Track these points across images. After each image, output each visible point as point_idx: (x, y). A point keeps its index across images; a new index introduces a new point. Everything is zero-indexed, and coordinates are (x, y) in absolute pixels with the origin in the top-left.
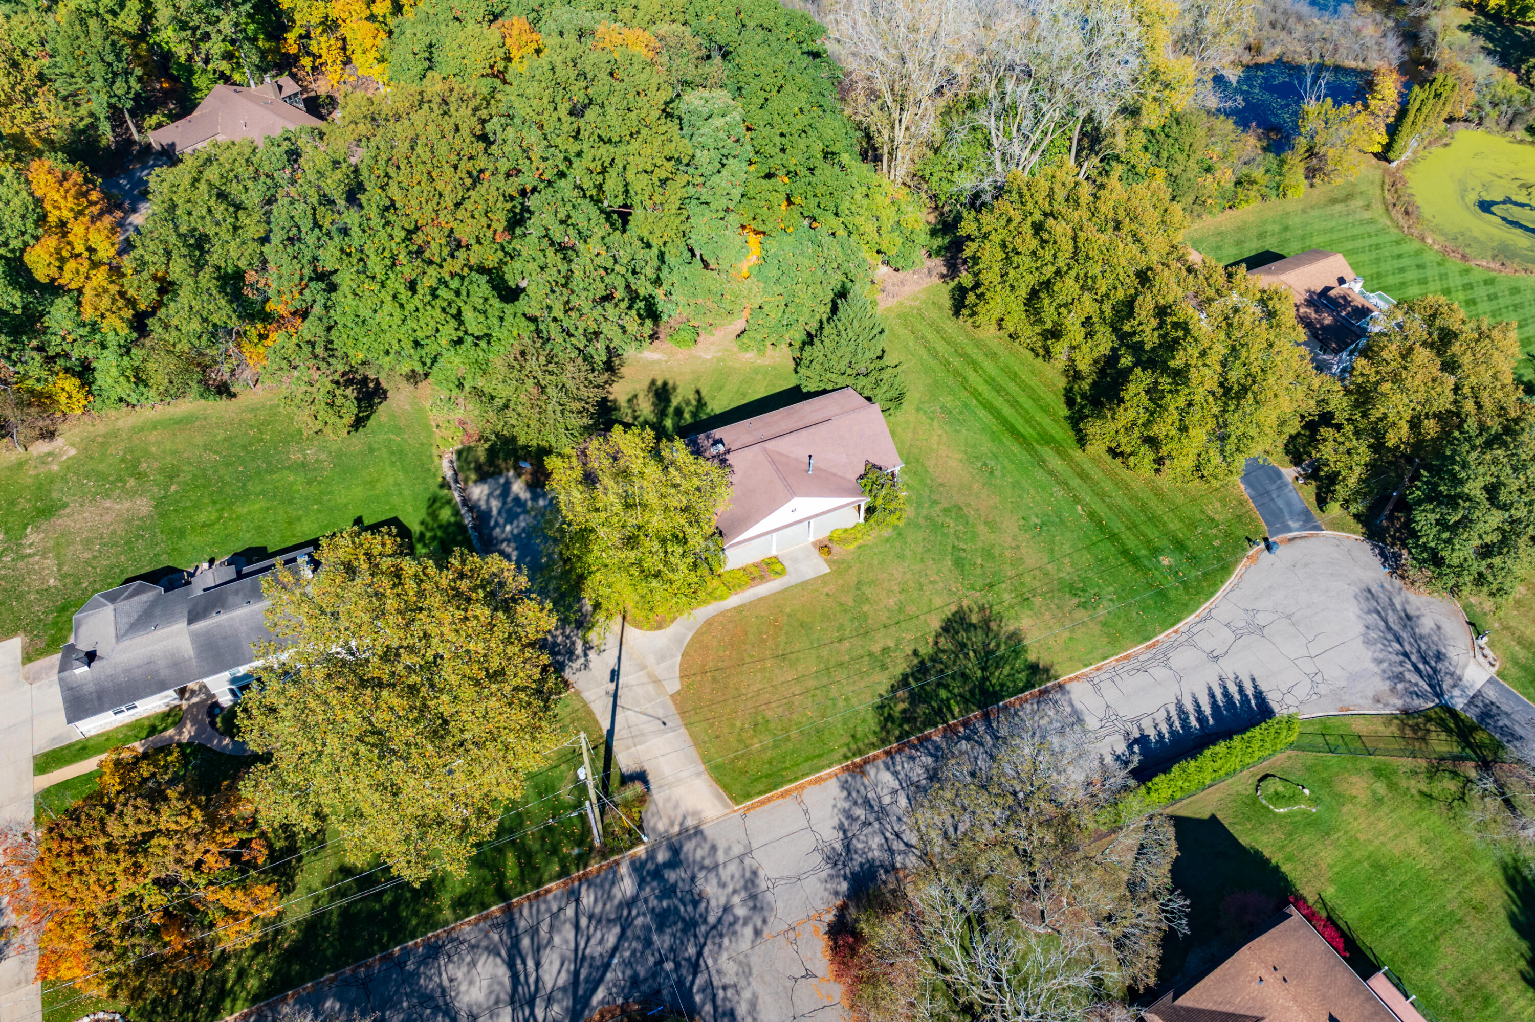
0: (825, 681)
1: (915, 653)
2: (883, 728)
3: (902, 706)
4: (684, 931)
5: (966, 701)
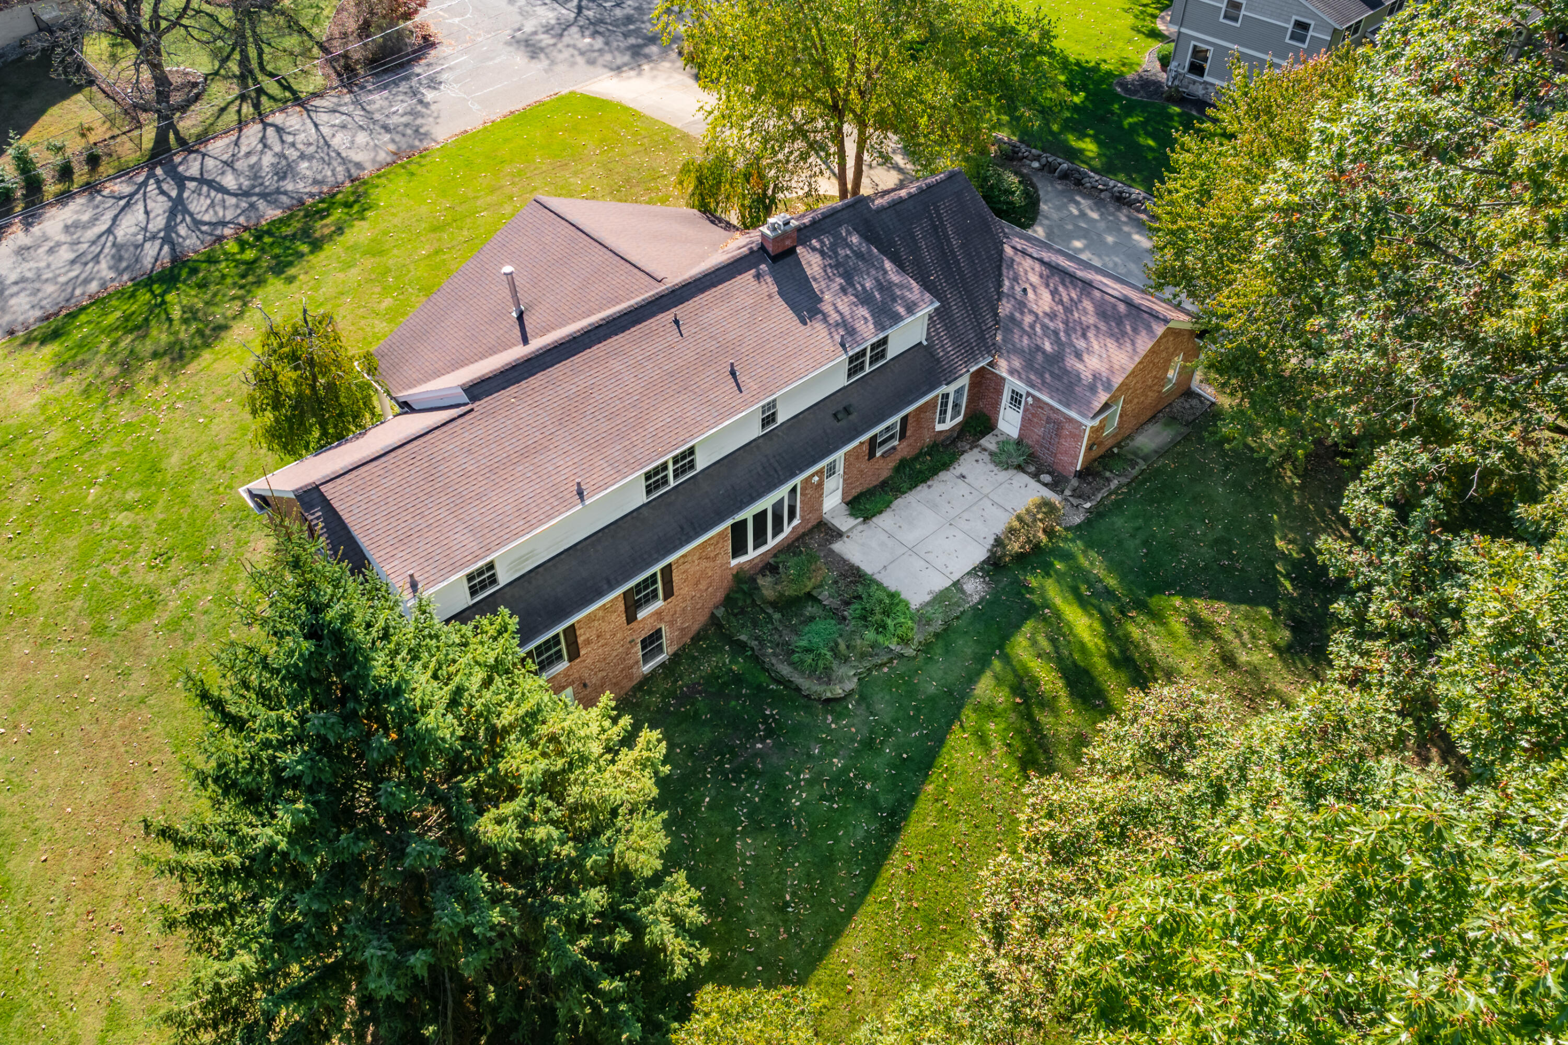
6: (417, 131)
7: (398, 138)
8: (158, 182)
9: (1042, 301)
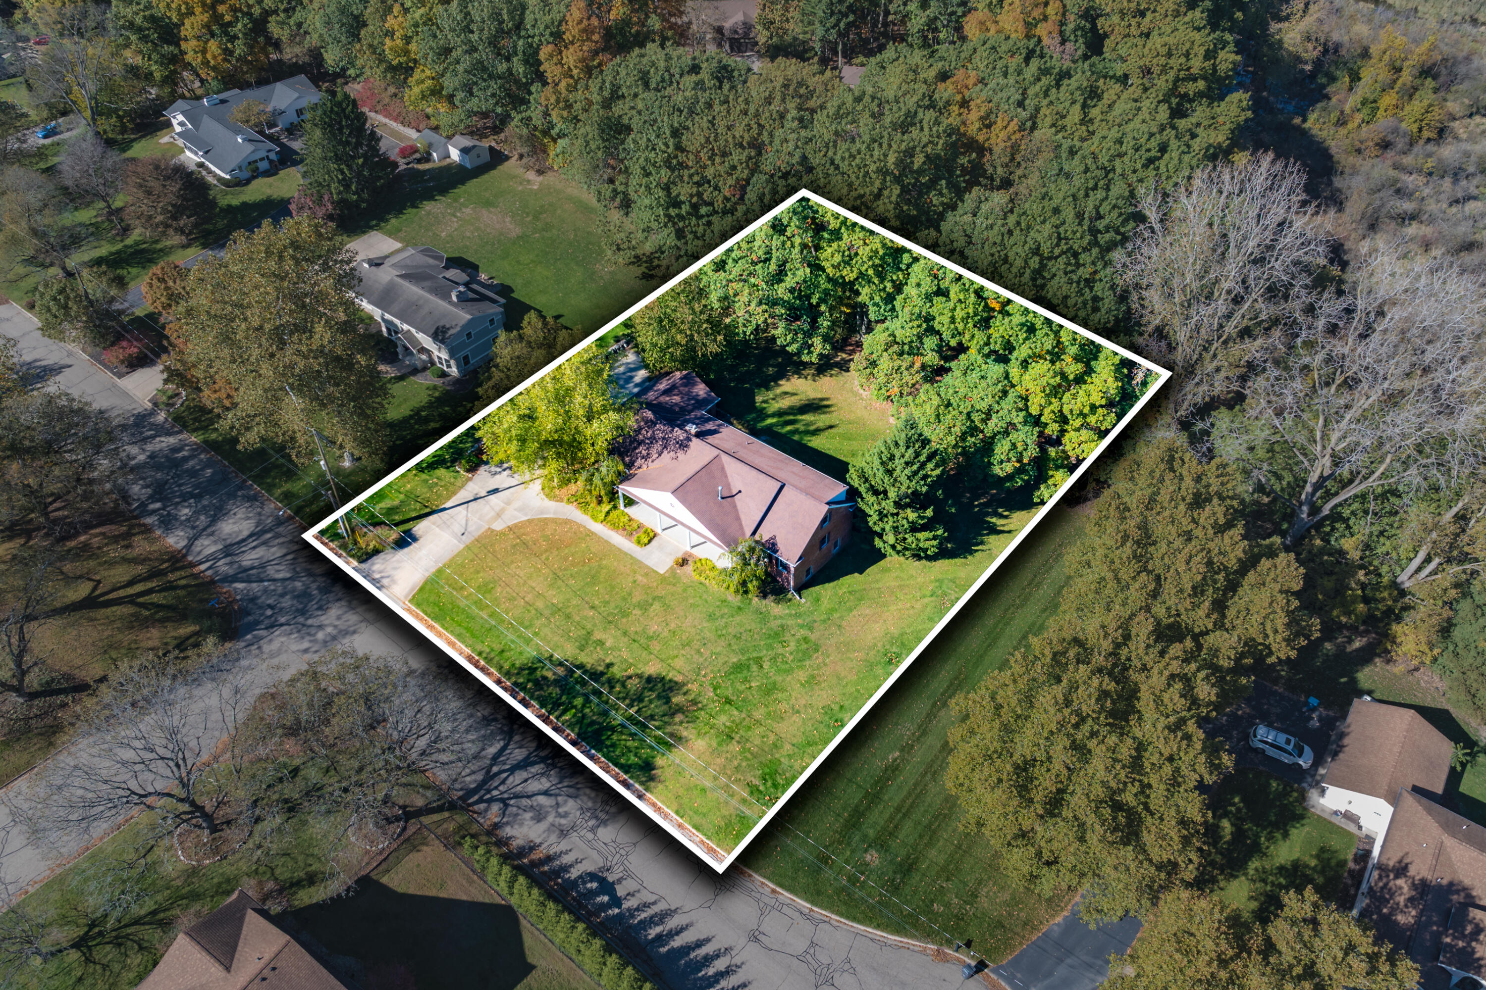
0: (547, 612)
1: (609, 665)
2: (521, 669)
3: (549, 675)
4: (297, 610)
5: (580, 721)
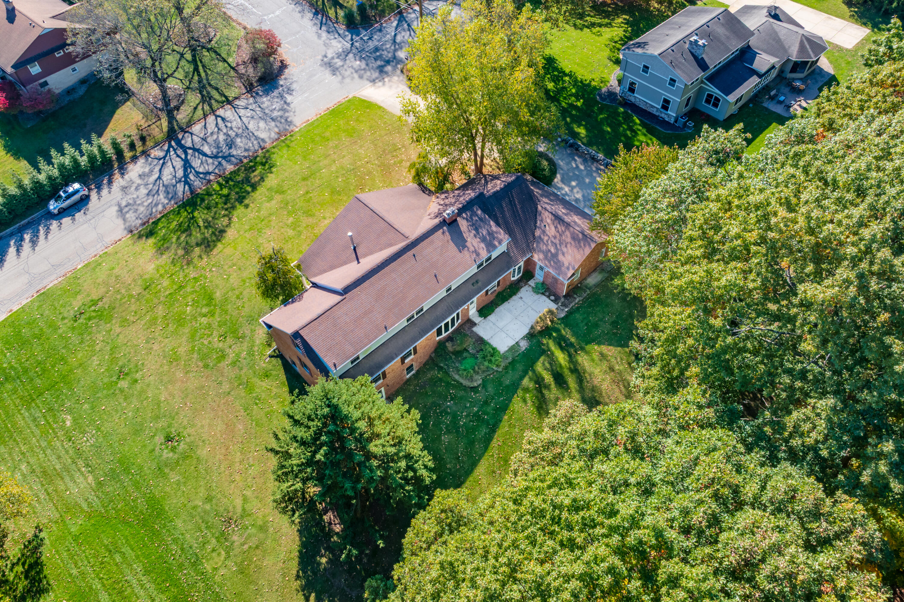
4: (364, 49)
6: (286, 120)
7: (278, 124)
8: (175, 150)
9: (551, 231)
